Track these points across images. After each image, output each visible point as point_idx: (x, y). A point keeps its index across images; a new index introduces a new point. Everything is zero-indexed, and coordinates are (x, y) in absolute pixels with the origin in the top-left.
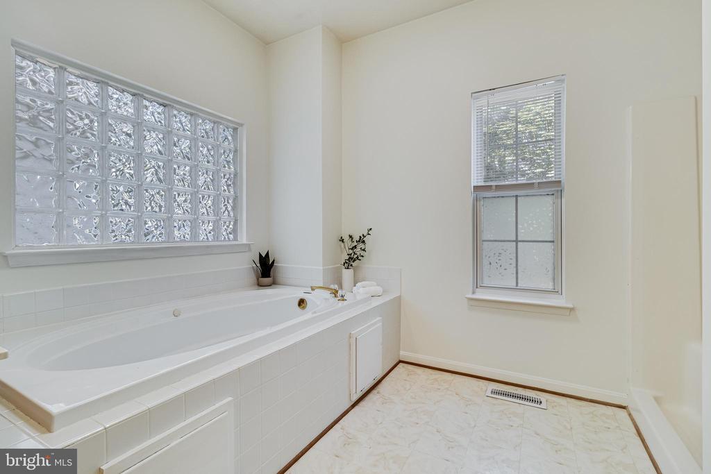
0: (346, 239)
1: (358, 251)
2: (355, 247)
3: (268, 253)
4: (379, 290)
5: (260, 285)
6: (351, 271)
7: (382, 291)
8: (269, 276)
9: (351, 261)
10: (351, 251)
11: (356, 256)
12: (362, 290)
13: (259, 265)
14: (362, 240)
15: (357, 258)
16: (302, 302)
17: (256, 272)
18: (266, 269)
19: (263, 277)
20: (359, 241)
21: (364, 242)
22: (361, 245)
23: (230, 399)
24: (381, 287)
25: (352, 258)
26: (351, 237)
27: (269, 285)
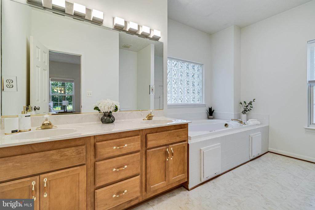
0: (243, 103)
1: (249, 108)
2: (247, 106)
3: (211, 108)
4: (259, 123)
5: (208, 118)
6: (245, 115)
7: (260, 123)
8: (212, 116)
9: (245, 111)
10: (245, 108)
11: (247, 110)
12: (251, 122)
13: (208, 111)
14: (250, 103)
15: (249, 110)
16: (226, 125)
17: (207, 114)
18: (211, 113)
19: (210, 116)
20: (249, 104)
21: (251, 104)
22: (250, 105)
23: (219, 144)
24: (260, 121)
25: (246, 110)
26: (245, 102)
27: (212, 119)
